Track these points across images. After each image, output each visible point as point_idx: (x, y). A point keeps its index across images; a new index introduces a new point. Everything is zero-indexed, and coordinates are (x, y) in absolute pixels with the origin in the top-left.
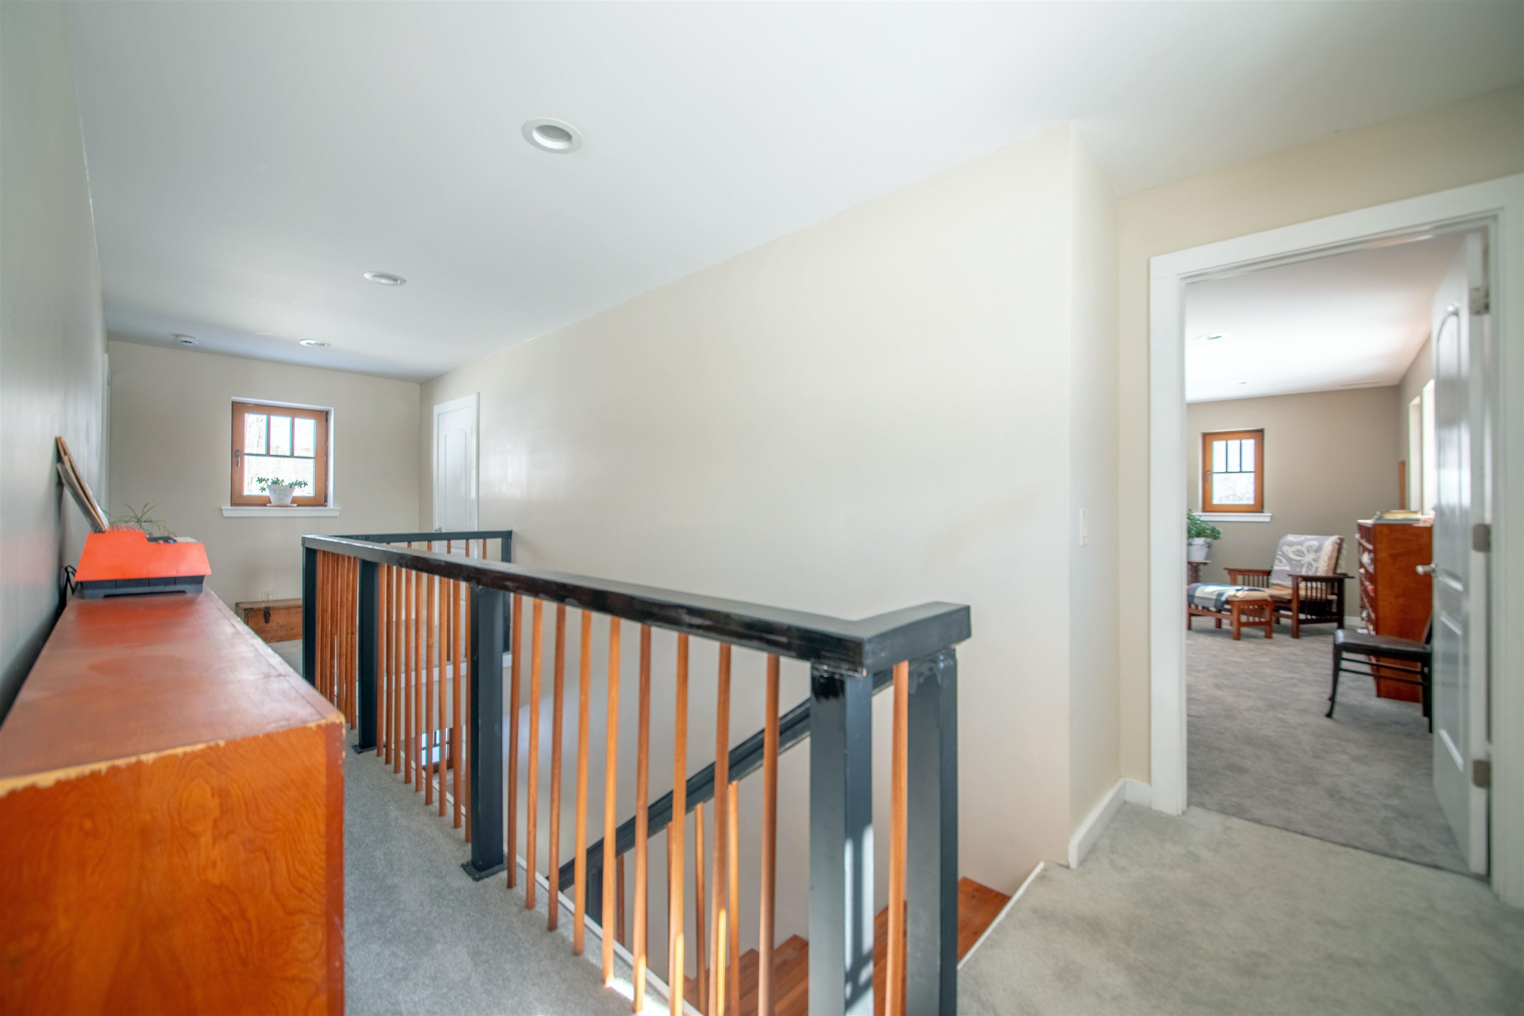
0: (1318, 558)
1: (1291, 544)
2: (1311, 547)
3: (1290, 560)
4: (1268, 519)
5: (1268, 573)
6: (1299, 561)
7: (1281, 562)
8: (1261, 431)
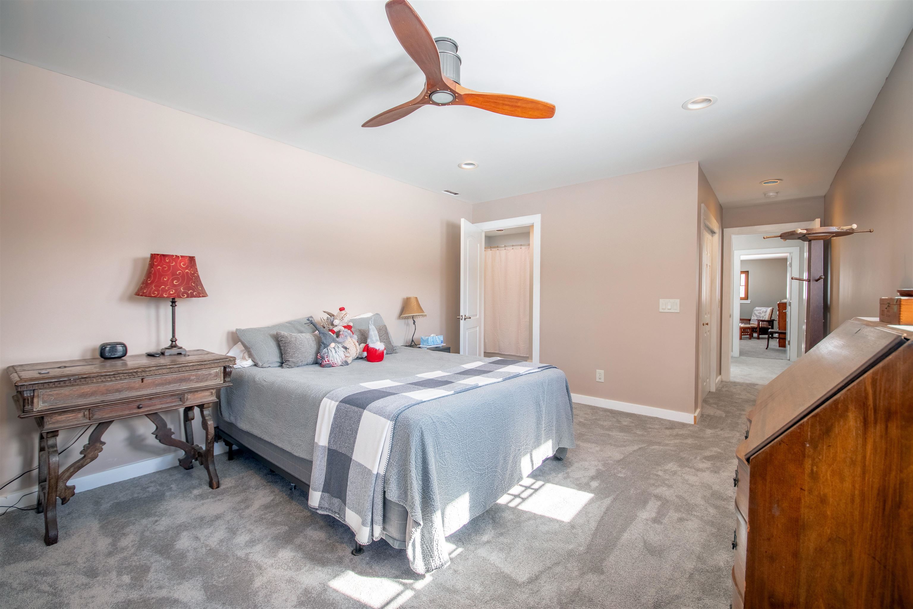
0: (766, 314)
1: (757, 310)
2: (763, 311)
3: (757, 315)
4: (749, 302)
5: (750, 320)
6: (760, 316)
7: (754, 316)
8: (748, 272)
